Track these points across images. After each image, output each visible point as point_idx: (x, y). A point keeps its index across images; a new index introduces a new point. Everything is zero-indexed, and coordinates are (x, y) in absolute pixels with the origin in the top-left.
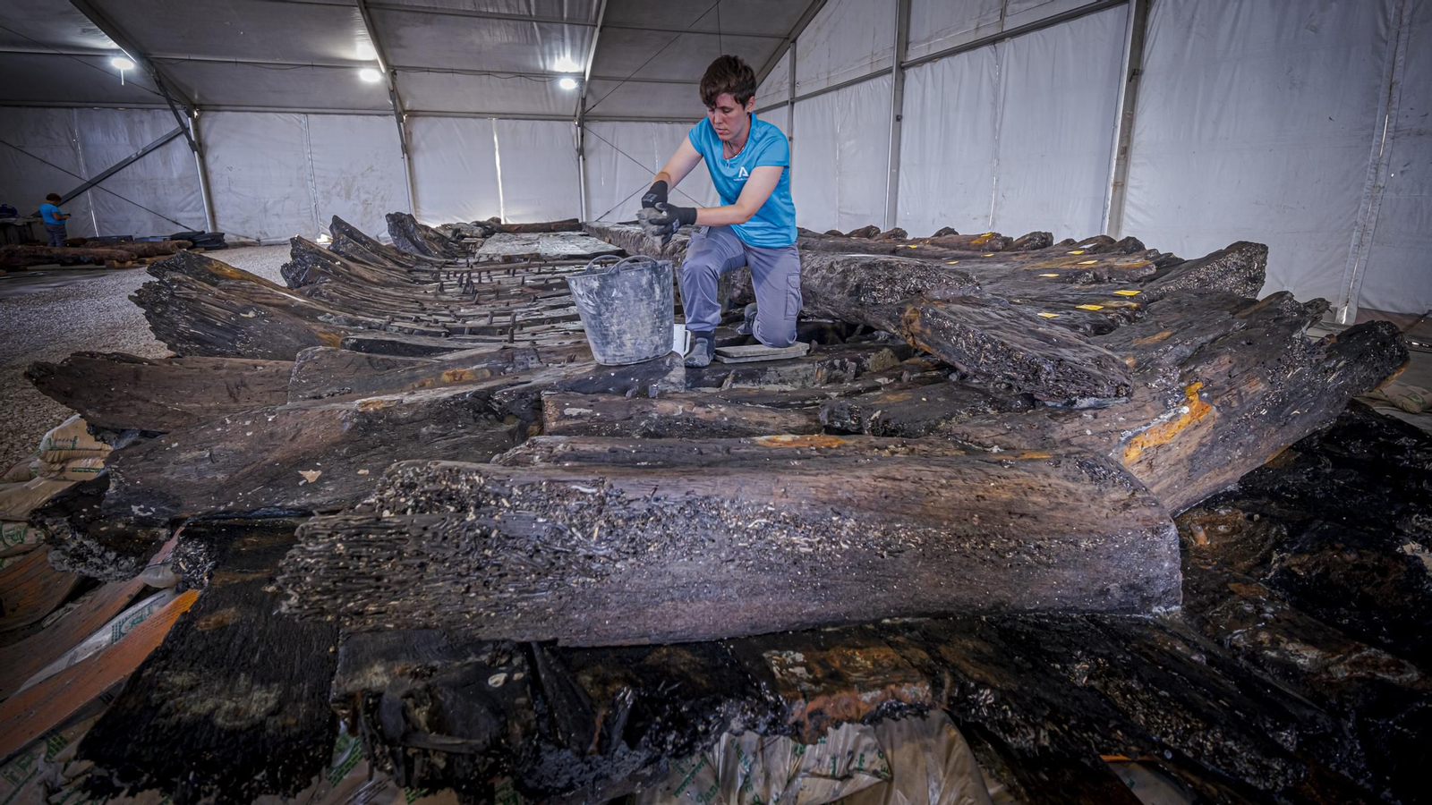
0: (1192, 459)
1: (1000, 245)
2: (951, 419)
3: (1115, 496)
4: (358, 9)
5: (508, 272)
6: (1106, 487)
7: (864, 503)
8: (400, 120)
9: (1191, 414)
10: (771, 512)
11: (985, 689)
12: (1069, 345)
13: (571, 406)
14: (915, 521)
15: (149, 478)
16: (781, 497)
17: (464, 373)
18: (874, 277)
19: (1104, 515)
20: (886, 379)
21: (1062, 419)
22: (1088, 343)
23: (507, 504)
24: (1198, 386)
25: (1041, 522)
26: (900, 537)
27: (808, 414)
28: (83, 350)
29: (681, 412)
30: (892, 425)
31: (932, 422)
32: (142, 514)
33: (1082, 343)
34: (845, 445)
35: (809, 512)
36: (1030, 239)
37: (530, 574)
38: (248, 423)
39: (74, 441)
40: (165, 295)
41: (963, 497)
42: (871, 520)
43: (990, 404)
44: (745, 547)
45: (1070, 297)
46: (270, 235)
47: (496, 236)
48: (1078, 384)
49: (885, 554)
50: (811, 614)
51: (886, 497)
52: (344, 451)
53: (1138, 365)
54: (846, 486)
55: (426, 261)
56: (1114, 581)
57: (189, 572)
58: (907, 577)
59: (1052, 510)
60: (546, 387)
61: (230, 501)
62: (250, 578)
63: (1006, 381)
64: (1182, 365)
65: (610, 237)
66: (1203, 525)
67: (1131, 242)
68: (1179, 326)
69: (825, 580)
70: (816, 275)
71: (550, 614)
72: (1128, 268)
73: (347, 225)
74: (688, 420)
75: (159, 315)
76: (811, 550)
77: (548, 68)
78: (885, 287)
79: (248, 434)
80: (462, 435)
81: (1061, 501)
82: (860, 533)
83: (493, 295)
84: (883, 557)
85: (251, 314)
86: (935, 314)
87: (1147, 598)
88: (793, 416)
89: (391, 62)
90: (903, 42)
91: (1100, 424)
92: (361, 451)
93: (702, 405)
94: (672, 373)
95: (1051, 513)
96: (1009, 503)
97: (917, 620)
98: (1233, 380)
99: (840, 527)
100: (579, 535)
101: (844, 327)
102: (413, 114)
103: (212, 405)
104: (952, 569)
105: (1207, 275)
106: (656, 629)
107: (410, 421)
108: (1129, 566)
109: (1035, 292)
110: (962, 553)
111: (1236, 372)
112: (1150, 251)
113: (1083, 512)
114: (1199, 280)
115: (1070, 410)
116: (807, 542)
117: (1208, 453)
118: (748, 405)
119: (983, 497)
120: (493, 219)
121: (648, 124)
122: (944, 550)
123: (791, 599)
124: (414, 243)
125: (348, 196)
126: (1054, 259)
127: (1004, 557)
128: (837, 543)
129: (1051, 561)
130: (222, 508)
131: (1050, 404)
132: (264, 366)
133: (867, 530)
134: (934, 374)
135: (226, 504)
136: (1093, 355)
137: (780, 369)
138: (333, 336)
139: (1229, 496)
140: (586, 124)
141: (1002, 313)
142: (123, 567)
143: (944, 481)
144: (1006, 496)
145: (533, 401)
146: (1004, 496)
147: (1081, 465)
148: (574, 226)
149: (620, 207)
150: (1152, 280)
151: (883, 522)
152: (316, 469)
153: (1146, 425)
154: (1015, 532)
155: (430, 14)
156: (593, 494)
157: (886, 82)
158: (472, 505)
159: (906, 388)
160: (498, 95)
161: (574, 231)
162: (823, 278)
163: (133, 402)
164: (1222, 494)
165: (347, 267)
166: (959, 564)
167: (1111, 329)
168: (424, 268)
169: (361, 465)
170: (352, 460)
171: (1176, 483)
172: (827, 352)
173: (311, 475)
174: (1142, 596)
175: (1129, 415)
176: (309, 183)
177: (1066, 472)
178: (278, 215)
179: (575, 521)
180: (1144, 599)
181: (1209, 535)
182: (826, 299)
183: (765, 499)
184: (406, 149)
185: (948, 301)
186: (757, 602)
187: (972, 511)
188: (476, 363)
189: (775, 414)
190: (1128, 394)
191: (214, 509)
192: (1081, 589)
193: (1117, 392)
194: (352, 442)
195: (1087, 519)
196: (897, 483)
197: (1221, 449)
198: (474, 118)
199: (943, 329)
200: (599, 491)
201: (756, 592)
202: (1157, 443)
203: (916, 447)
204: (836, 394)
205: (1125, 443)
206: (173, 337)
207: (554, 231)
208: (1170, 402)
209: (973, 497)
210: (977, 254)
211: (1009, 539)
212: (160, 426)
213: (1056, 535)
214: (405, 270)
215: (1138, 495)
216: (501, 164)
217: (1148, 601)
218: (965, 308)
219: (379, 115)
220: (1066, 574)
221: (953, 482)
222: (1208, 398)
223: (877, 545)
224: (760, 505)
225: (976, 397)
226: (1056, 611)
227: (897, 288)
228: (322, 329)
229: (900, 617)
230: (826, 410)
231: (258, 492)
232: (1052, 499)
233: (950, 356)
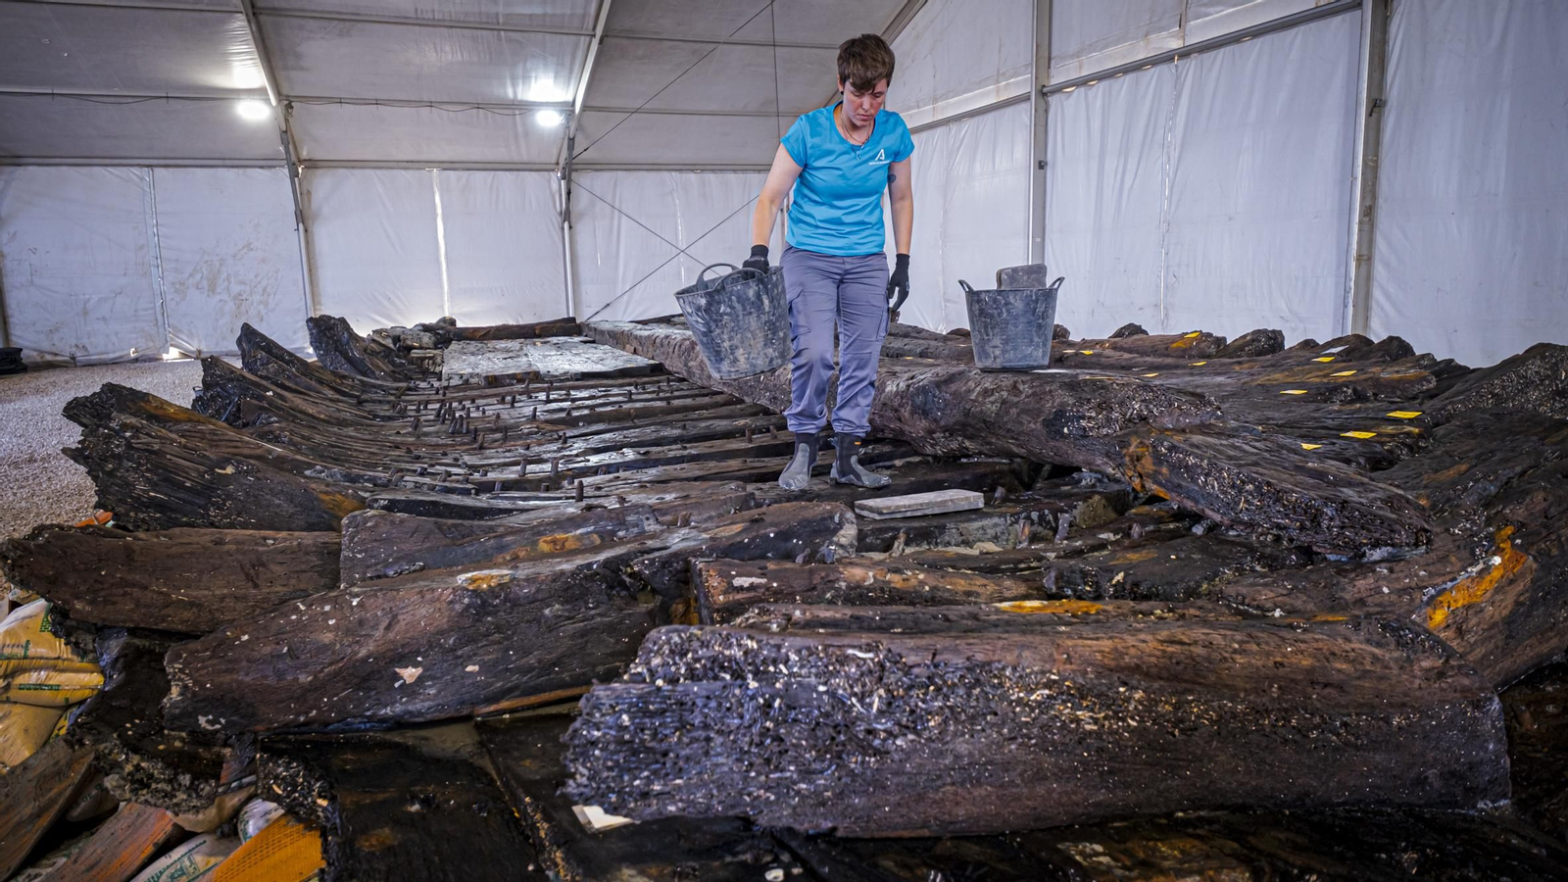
0: (1509, 621)
1: (1213, 350)
2: (1213, 580)
3: (1425, 664)
4: (242, 17)
5: (503, 401)
6: (1415, 653)
7: (1154, 670)
8: (294, 174)
9: (1503, 564)
10: (1055, 681)
11: (1311, 875)
12: (1350, 484)
13: (739, 575)
14: (1209, 693)
15: (221, 679)
16: (1065, 663)
17: (566, 539)
18: (1081, 401)
19: (1416, 686)
20: (1111, 535)
21: (1353, 575)
22: (1373, 480)
23: (785, 671)
24: (1509, 530)
25: (1348, 693)
26: (1193, 712)
27: (1025, 580)
28: (48, 522)
29: (872, 581)
30: (1143, 589)
31: (1192, 584)
32: (210, 728)
33: (1366, 480)
34: (1104, 611)
35: (1096, 682)
36: (1253, 340)
37: (810, 752)
38: (327, 608)
39: (26, 648)
40: (117, 446)
41: (1259, 663)
42: (1161, 691)
43: (1258, 560)
44: (1027, 722)
45: (1330, 421)
46: (91, 350)
47: (454, 346)
48: (1369, 531)
49: (1177, 732)
50: (1098, 805)
51: (1178, 663)
52: (451, 641)
53: (1433, 507)
54: (1133, 651)
55: (374, 386)
56: (1432, 767)
57: (288, 797)
58: (1201, 761)
59: (1359, 678)
60: (697, 553)
61: (312, 709)
62: (381, 797)
63: (1275, 531)
64: (1487, 506)
65: (635, 344)
66: (1528, 706)
67: (1395, 343)
68: (1478, 457)
69: (1112, 764)
70: (992, 399)
71: (829, 799)
72: (1399, 381)
73: (263, 338)
74: (882, 590)
75: (111, 474)
76: (1095, 728)
77: (520, 97)
78: (1098, 414)
79: (331, 622)
80: (593, 617)
81: (1368, 668)
82: (1150, 704)
83: (498, 435)
84: (1174, 736)
85: (230, 470)
86: (1173, 448)
87: (1471, 788)
88: (1008, 583)
89: (285, 91)
90: (1044, 58)
91: (1398, 579)
92: (472, 640)
93: (897, 571)
94: (842, 532)
95: (1357, 682)
96: (1310, 671)
97: (1213, 814)
98: (1551, 522)
99: (1128, 700)
100: (858, 705)
101: (1025, 467)
102: (312, 164)
103: (225, 591)
104: (1250, 752)
105: (1503, 388)
106: (936, 818)
107: (532, 600)
108: (1449, 748)
109: (1278, 416)
110: (1261, 729)
111: (1553, 511)
112: (1423, 357)
113: (1393, 682)
114: (1494, 395)
115: (1359, 564)
116: (1091, 717)
117: (1528, 615)
118: (951, 570)
119: (1282, 664)
120: (444, 320)
121: (666, 174)
122: (1242, 728)
123: (1076, 785)
124: (351, 361)
125: (212, 289)
126: (1296, 369)
127: (1308, 737)
128: (1123, 720)
129: (1359, 742)
130: (302, 719)
131: (1332, 557)
132: (275, 539)
133: (1157, 703)
134: (1172, 526)
135: (307, 713)
136: (1380, 495)
137: (962, 526)
138: (338, 497)
139: (1555, 668)
140: (574, 175)
141: (1257, 444)
142: (203, 793)
143: (1236, 646)
144: (1306, 662)
145: (678, 572)
146: (1304, 663)
147: (1384, 627)
148: (569, 327)
149: (625, 297)
150: (1432, 397)
151: (1173, 694)
152: (416, 665)
153: (1451, 581)
154: (1319, 705)
155: (347, 21)
156: (872, 660)
157: (1024, 114)
158: (749, 671)
159: (1139, 546)
160: (444, 134)
161: (570, 335)
162: (1004, 402)
163: (129, 590)
164: (1546, 667)
165: (282, 398)
166: (1258, 745)
167: (1391, 464)
168: (375, 397)
169: (469, 660)
170: (460, 653)
171: (1492, 653)
172: (1018, 501)
173: (409, 674)
174: (1465, 786)
175: (1431, 568)
176: (154, 270)
177: (1368, 636)
178: (104, 319)
179: (856, 689)
180: (1467, 790)
181: (1535, 716)
182: (1008, 430)
183: (1048, 666)
184: (302, 217)
185: (1183, 431)
186: (1041, 790)
187: (1272, 680)
188: (579, 527)
189: (985, 581)
190: (1429, 542)
191: (293, 721)
192: (1395, 777)
193: (1417, 538)
194: (460, 629)
195: (1398, 690)
196: (1186, 647)
197: (1541, 610)
198: (406, 169)
199: (1186, 467)
200: (878, 656)
201: (1039, 776)
202: (1466, 603)
203: (1186, 612)
204: (1053, 555)
205: (1428, 603)
206: (126, 503)
207: (539, 336)
208: (1478, 551)
209: (1270, 663)
210: (1181, 362)
211: (1312, 714)
212: (163, 621)
213: (1365, 710)
214: (354, 401)
215: (1453, 663)
216: (445, 237)
217: (1473, 793)
218: (1209, 439)
219: (262, 167)
220: (1378, 758)
221: (1245, 646)
222: (1522, 545)
223: (1168, 721)
224: (1043, 673)
225: (1239, 552)
226: (1369, 804)
227: (1115, 415)
228: (323, 487)
229: (1194, 811)
230: (1053, 574)
231: (344, 697)
232: (1358, 667)
233: (1197, 502)
